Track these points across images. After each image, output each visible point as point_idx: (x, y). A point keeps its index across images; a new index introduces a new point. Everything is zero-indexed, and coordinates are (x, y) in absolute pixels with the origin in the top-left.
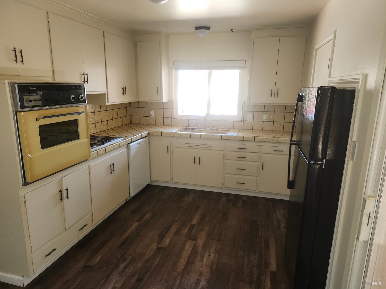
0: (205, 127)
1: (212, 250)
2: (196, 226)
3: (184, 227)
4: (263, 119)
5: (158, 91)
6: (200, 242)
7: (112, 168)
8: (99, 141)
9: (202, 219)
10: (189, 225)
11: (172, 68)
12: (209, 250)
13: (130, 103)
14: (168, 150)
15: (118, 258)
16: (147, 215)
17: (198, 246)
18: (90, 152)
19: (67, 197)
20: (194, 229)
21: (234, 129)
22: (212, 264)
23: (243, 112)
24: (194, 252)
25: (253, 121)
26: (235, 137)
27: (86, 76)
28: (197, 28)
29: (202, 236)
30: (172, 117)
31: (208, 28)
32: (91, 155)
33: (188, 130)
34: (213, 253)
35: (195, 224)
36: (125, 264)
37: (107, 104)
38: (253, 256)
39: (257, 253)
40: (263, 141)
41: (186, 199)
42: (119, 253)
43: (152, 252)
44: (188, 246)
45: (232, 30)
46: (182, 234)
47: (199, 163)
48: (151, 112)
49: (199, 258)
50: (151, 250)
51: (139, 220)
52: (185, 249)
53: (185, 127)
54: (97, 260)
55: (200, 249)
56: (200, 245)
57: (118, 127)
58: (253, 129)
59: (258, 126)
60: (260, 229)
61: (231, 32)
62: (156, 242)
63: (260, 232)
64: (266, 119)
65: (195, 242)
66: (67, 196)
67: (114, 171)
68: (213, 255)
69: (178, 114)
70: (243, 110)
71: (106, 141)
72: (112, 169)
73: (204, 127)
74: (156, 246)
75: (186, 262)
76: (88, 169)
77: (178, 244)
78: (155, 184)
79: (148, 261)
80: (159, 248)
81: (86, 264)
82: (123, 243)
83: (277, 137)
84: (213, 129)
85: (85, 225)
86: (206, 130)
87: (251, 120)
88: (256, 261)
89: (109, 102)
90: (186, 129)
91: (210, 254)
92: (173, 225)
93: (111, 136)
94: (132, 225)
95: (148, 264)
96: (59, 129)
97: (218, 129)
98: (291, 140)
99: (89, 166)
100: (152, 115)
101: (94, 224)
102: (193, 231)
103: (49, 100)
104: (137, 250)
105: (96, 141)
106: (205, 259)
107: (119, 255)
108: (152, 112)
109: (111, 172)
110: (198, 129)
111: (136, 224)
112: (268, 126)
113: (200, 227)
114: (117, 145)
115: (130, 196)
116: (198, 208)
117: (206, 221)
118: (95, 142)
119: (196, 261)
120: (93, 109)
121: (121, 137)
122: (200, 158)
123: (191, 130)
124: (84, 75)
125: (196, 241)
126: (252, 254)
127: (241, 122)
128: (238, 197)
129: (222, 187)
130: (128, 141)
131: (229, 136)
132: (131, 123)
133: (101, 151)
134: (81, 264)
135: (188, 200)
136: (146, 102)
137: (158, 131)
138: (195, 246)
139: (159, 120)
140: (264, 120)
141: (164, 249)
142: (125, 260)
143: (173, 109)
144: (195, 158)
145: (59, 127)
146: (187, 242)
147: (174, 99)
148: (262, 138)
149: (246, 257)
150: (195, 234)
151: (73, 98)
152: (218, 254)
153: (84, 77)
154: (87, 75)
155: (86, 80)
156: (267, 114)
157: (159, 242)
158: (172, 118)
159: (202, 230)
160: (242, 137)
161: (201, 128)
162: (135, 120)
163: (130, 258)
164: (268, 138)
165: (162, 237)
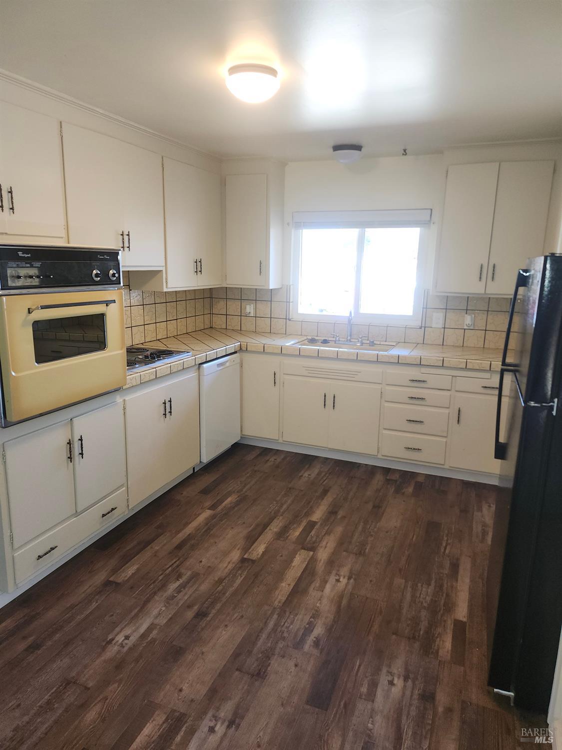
0: (349, 338)
1: (345, 571)
2: (319, 524)
3: (295, 526)
4: (465, 325)
5: (262, 268)
6: (323, 555)
7: (167, 408)
8: (146, 357)
9: (332, 512)
10: (305, 521)
11: (289, 225)
12: (338, 571)
13: (211, 290)
14: (275, 380)
15: (167, 572)
16: (229, 499)
17: (318, 562)
18: (126, 376)
19: (80, 454)
20: (314, 530)
21: (405, 343)
22: (341, 597)
23: (425, 310)
24: (309, 571)
25: (444, 328)
26: (405, 357)
27: (126, 238)
28: (337, 148)
29: (327, 543)
30: (288, 318)
31: (358, 148)
32: (128, 381)
33: (316, 342)
34: (344, 577)
35: (317, 521)
36: (178, 584)
37: (165, 290)
38: (424, 589)
39: (433, 582)
40: (461, 366)
41: (306, 475)
42: (170, 564)
43: (230, 567)
44: (299, 561)
45: (405, 151)
46: (289, 537)
47: (334, 406)
48: (248, 307)
49: (318, 585)
50: (229, 563)
51: (213, 507)
52: (293, 565)
53: (310, 338)
54: (129, 572)
55: (320, 567)
56: (322, 562)
57: (187, 333)
58: (443, 345)
59: (453, 337)
60: (445, 538)
61: (403, 154)
62: (238, 549)
63: (444, 544)
64: (470, 324)
65: (313, 554)
66: (81, 452)
67: (170, 412)
68: (344, 581)
69: (299, 312)
70: (425, 307)
71: (159, 357)
72: (168, 410)
73: (347, 337)
74: (239, 555)
75: (292, 590)
76: (123, 406)
77: (280, 555)
78: (248, 444)
79: (221, 581)
80: (243, 560)
81: (110, 579)
82: (179, 547)
83: (489, 359)
84: (364, 341)
85: (112, 509)
86: (350, 343)
87: (441, 325)
88: (428, 599)
89: (169, 286)
90: (312, 341)
91: (340, 579)
92: (275, 520)
93: (170, 349)
94: (199, 514)
95: (220, 588)
96: (83, 336)
97: (373, 342)
98: (504, 363)
99: (124, 400)
100: (250, 313)
101: (130, 508)
102: (313, 533)
103: (52, 277)
104: (203, 560)
105: (141, 357)
106: (328, 587)
107: (169, 568)
108: (250, 307)
109: (165, 414)
110: (335, 341)
111: (207, 513)
112: (474, 339)
113: (326, 528)
114: (177, 364)
115: (200, 462)
116: (325, 492)
117: (339, 517)
118: (139, 358)
119: (311, 589)
120: (141, 299)
121: (188, 351)
122: (334, 397)
123: (321, 342)
124: (122, 235)
125: (314, 552)
126: (422, 586)
127: (420, 329)
128: (407, 476)
129: (376, 454)
130: (201, 358)
131: (392, 357)
132: (212, 328)
133: (146, 373)
134: (100, 577)
135: (310, 476)
136: (239, 288)
137: (257, 342)
138: (313, 561)
139: (263, 324)
140: (465, 327)
141: (253, 561)
142: (179, 576)
143: (289, 302)
144: (325, 396)
145: (83, 331)
146: (299, 553)
147: (291, 284)
148: (459, 361)
149: (409, 589)
150: (314, 539)
151: (97, 275)
152: (355, 580)
153: (123, 239)
154: (128, 235)
155: (126, 245)
156: (473, 316)
157: (246, 549)
158: (287, 320)
159: (328, 533)
160: (418, 358)
161: (341, 339)
162: (219, 321)
163: (189, 573)
164: (471, 362)
165: (251, 539)
